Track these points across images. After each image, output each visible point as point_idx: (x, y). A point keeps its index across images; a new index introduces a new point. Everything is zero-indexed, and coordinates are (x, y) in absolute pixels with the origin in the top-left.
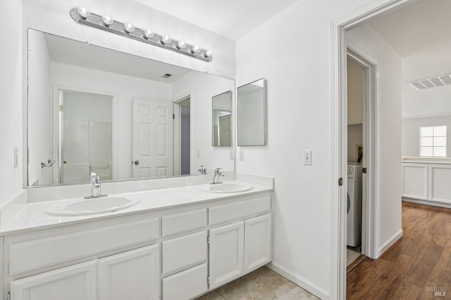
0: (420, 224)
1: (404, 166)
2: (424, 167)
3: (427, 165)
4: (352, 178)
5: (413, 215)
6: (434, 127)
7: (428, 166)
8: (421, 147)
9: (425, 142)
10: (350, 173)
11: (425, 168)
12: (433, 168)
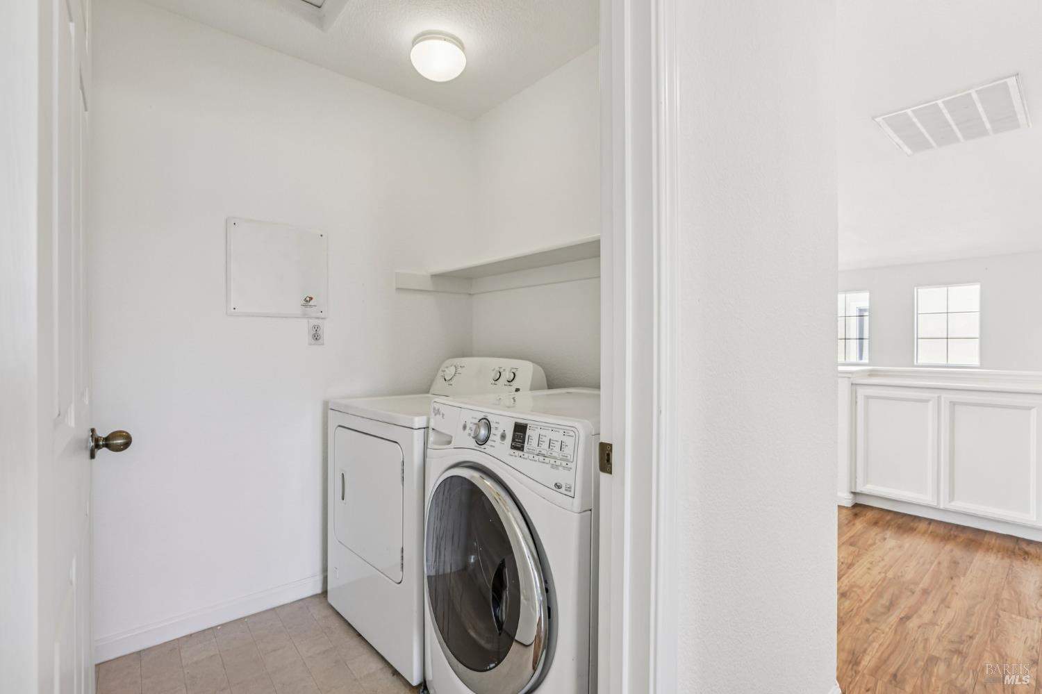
0: (913, 624)
1: (868, 398)
2: (927, 401)
3: (935, 395)
4: (568, 489)
5: (890, 575)
6: (949, 288)
7: (939, 398)
8: (917, 338)
9: (926, 326)
10: (564, 464)
11: (931, 403)
12: (953, 404)
